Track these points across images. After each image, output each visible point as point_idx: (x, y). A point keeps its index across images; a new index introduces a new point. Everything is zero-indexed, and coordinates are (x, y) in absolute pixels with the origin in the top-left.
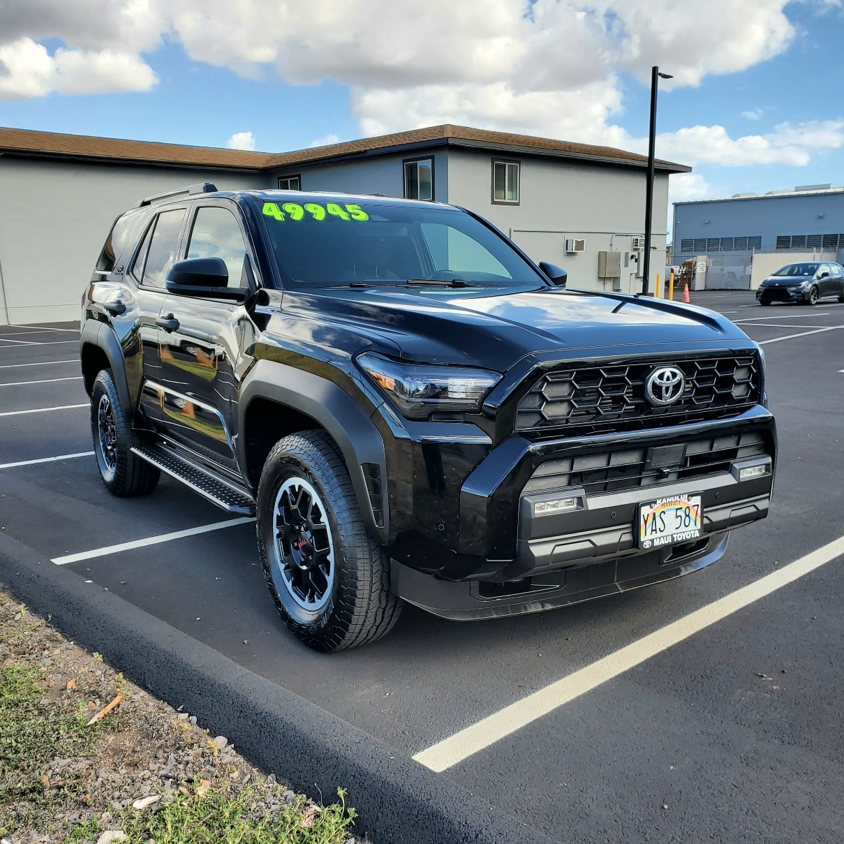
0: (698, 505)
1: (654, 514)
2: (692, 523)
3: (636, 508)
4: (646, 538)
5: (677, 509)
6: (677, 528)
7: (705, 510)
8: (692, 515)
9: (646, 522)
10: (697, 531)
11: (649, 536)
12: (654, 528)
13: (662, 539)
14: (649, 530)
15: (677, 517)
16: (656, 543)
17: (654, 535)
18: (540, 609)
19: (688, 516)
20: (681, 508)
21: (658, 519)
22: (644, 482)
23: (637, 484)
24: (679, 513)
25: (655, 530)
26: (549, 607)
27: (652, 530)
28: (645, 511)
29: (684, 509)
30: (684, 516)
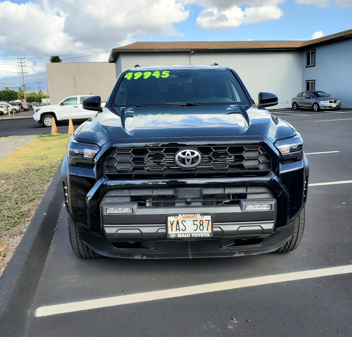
0: (209, 221)
1: (178, 222)
2: (205, 229)
3: (166, 217)
4: (172, 233)
5: (194, 221)
6: (194, 230)
7: (214, 224)
8: (205, 224)
9: (172, 225)
10: (208, 234)
11: (174, 232)
12: (178, 228)
13: (183, 234)
14: (174, 229)
15: (194, 225)
16: (179, 236)
17: (178, 232)
18: (140, 258)
19: (202, 225)
20: (197, 220)
21: (180, 224)
22: (177, 205)
23: (172, 205)
24: (195, 222)
25: (179, 229)
26: (145, 258)
27: (177, 229)
28: (170, 219)
29: (199, 221)
30: (199, 225)
